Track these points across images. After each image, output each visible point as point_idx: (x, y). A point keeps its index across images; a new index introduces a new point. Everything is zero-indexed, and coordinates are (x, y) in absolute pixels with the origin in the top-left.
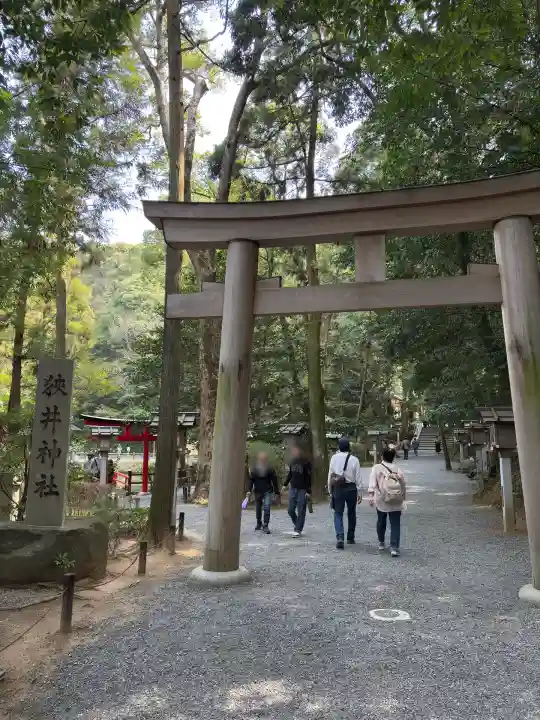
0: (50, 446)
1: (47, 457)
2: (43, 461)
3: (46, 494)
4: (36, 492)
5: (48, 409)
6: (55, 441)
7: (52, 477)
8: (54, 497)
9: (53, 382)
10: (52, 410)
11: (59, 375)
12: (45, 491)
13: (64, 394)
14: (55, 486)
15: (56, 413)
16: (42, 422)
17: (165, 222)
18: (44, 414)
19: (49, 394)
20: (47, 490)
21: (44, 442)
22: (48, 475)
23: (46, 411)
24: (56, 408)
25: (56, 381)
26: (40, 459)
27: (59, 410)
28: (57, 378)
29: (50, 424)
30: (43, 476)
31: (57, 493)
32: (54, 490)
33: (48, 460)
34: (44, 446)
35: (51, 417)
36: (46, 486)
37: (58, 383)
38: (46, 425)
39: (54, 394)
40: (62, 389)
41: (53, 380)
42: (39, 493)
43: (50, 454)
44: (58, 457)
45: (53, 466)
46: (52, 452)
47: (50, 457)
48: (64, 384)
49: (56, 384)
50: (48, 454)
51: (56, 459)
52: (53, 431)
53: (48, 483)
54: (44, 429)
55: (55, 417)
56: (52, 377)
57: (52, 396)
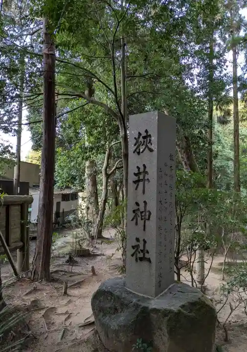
0: (142, 208)
1: (139, 219)
2: (137, 224)
5: (138, 167)
6: (145, 202)
7: (145, 242)
10: (142, 170)
11: (146, 131)
15: (146, 172)
16: (135, 182)
18: (135, 174)
19: (139, 153)
20: (141, 255)
21: (137, 204)
22: (141, 240)
24: (145, 166)
29: (141, 184)
30: (138, 240)
32: (147, 256)
33: (141, 222)
34: (137, 207)
35: (141, 177)
36: (140, 251)
37: (145, 140)
38: (138, 185)
39: (143, 152)
40: (149, 145)
41: (141, 137)
42: (134, 257)
43: (142, 216)
44: (149, 219)
45: (144, 230)
46: (143, 214)
47: (142, 219)
48: (150, 140)
49: (144, 141)
50: (140, 216)
51: (147, 222)
52: (144, 192)
53: (141, 248)
54: (136, 189)
55: (144, 177)
56: (140, 134)
57: (141, 154)
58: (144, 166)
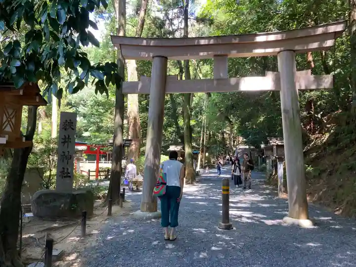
3: (65, 177)
4: (60, 176)
8: (68, 178)
9: (67, 123)
12: (64, 175)
13: (73, 129)
14: (69, 173)
17: (122, 46)
23: (64, 137)
25: (69, 123)
26: (62, 160)
27: (70, 137)
31: (70, 177)
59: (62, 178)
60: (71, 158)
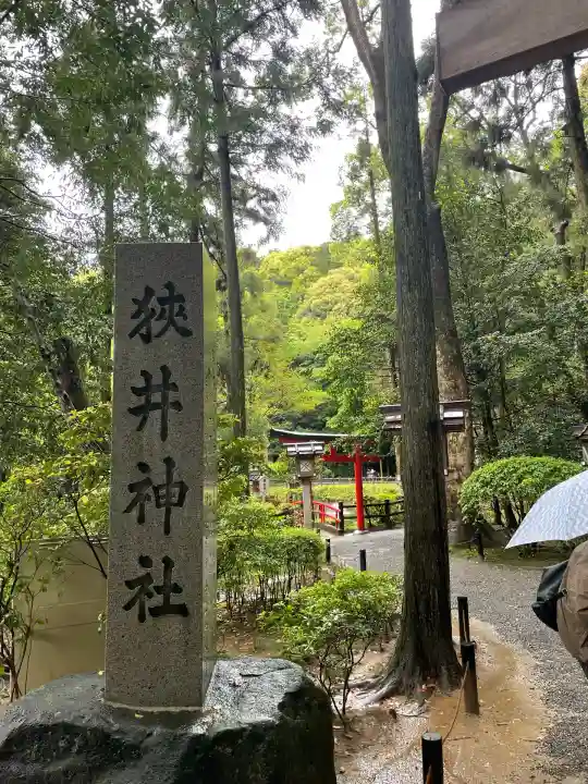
0: (158, 476)
1: (149, 506)
2: (141, 519)
3: (155, 612)
4: (127, 607)
5: (144, 373)
6: (169, 461)
7: (168, 563)
8: (174, 621)
9: (153, 303)
10: (157, 379)
11: (169, 286)
12: (150, 603)
13: (185, 333)
14: (177, 589)
15: (167, 385)
16: (134, 411)
18: (135, 390)
19: (147, 339)
20: (158, 600)
21: (143, 467)
22: (158, 558)
23: (141, 383)
24: (166, 371)
25: (161, 301)
26: (135, 513)
27: (174, 378)
28: (166, 293)
29: (154, 416)
30: (145, 561)
31: (182, 610)
32: (175, 599)
33: (156, 514)
34: (143, 477)
35: (156, 398)
36: (153, 590)
37: (167, 307)
38: (145, 419)
39: (158, 336)
40: (179, 320)
41: (154, 300)
42: (136, 609)
43: (158, 498)
44: (180, 503)
45: (167, 531)
46: (163, 492)
47: (158, 505)
48: (182, 308)
49: (163, 310)
50: (153, 499)
51: (175, 511)
52: (164, 436)
53: (158, 581)
54: (140, 428)
55: (165, 398)
56: (149, 292)
57: (154, 341)
58: (164, 369)
59: (142, 618)
60: (182, 496)
